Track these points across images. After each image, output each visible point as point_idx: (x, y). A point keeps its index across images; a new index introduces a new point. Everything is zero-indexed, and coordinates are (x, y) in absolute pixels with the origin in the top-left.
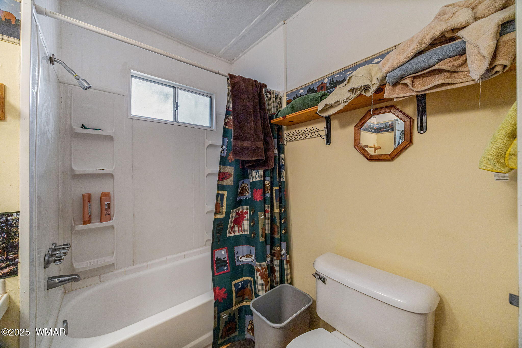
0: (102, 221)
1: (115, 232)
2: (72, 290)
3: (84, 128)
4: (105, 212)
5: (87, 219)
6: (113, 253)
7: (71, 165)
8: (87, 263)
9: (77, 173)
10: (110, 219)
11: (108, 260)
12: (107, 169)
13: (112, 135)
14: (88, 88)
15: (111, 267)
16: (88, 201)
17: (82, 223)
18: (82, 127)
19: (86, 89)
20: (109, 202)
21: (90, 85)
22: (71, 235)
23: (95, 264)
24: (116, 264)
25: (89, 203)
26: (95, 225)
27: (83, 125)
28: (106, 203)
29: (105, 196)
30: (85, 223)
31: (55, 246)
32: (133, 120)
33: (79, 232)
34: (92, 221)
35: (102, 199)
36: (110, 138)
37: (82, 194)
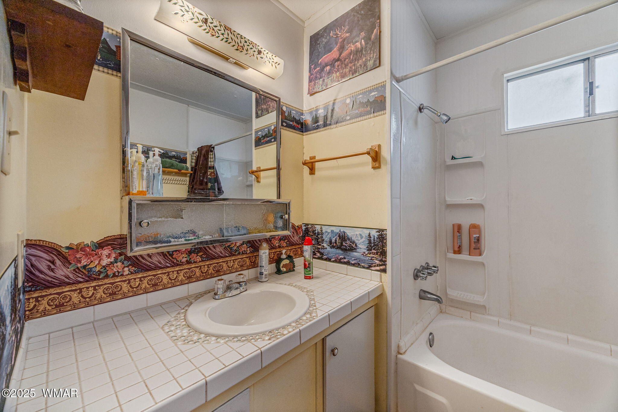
0: (471, 254)
1: (486, 271)
2: (445, 312)
3: (454, 159)
4: (473, 245)
5: (456, 249)
6: (484, 294)
7: (445, 196)
8: (458, 293)
9: (448, 203)
10: (480, 255)
11: (479, 299)
12: (476, 199)
13: (480, 161)
14: (448, 120)
15: (482, 309)
16: (458, 231)
17: (453, 252)
18: (452, 159)
19: (447, 122)
20: (478, 236)
21: (449, 116)
22: (446, 261)
23: (464, 297)
24: (488, 309)
25: (458, 233)
26: (464, 257)
27: (453, 157)
28: (475, 236)
29: (474, 227)
30: (455, 252)
31: (428, 266)
32: (508, 136)
33: (451, 260)
34: (463, 253)
35: (471, 231)
36: (480, 164)
37: (453, 223)
